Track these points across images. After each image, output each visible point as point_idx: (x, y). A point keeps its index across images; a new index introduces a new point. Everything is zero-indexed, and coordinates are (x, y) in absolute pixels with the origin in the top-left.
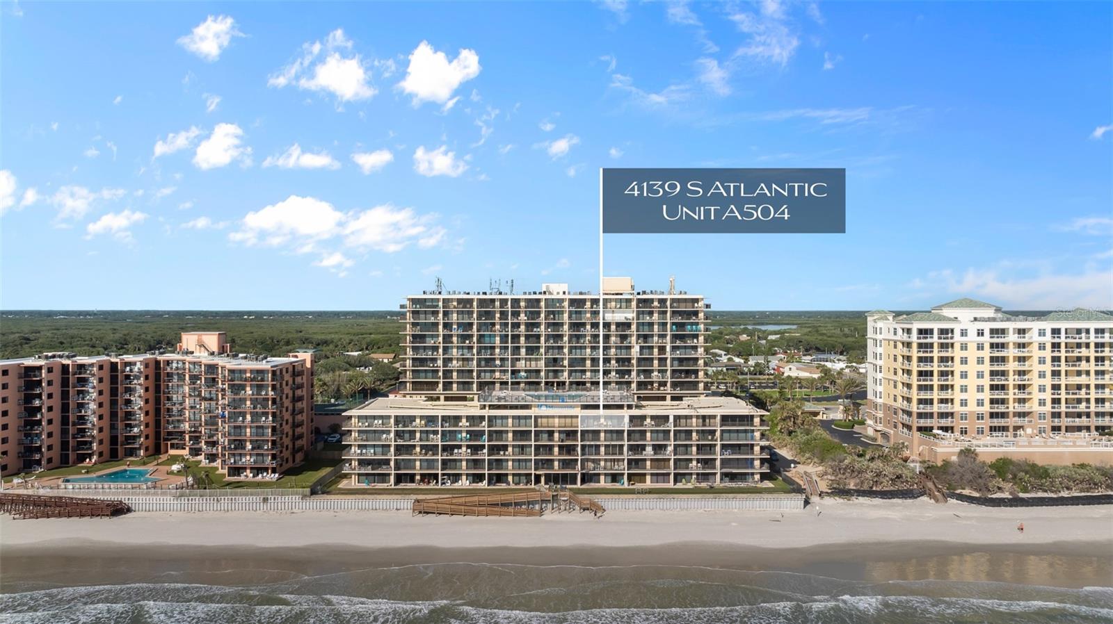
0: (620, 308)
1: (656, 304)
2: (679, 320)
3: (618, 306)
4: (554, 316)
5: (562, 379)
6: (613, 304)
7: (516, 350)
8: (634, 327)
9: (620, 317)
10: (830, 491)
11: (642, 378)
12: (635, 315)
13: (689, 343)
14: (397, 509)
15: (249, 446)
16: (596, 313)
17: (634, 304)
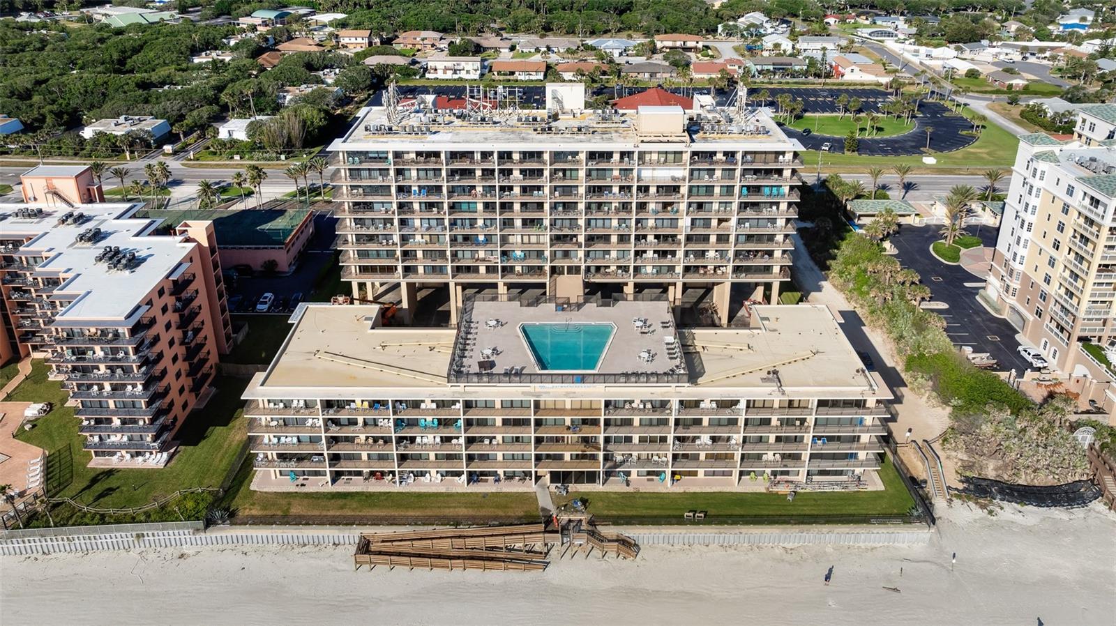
0: (666, 161)
1: (720, 156)
2: (751, 180)
3: (662, 160)
4: (564, 175)
5: (575, 262)
6: (655, 157)
7: (508, 223)
8: (684, 190)
9: (664, 175)
10: (961, 486)
11: (692, 261)
12: (687, 173)
13: (765, 213)
14: (334, 544)
15: (116, 422)
16: (626, 172)
17: (686, 157)
